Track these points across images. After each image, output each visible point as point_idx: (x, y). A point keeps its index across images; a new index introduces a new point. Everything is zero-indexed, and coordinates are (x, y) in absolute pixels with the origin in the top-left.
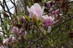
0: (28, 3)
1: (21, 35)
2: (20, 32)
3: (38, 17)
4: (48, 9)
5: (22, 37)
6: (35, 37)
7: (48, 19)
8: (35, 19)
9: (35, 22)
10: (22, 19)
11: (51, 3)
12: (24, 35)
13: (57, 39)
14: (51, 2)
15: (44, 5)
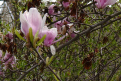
0: (17, 8)
1: (7, 63)
2: (6, 57)
3: (35, 33)
4: (51, 18)
5: (9, 66)
6: (29, 65)
7: (48, 34)
8: (31, 37)
9: (31, 43)
10: (8, 35)
11: (55, 7)
12: (11, 62)
13: (66, 68)
14: (55, 5)
15: (44, 10)
